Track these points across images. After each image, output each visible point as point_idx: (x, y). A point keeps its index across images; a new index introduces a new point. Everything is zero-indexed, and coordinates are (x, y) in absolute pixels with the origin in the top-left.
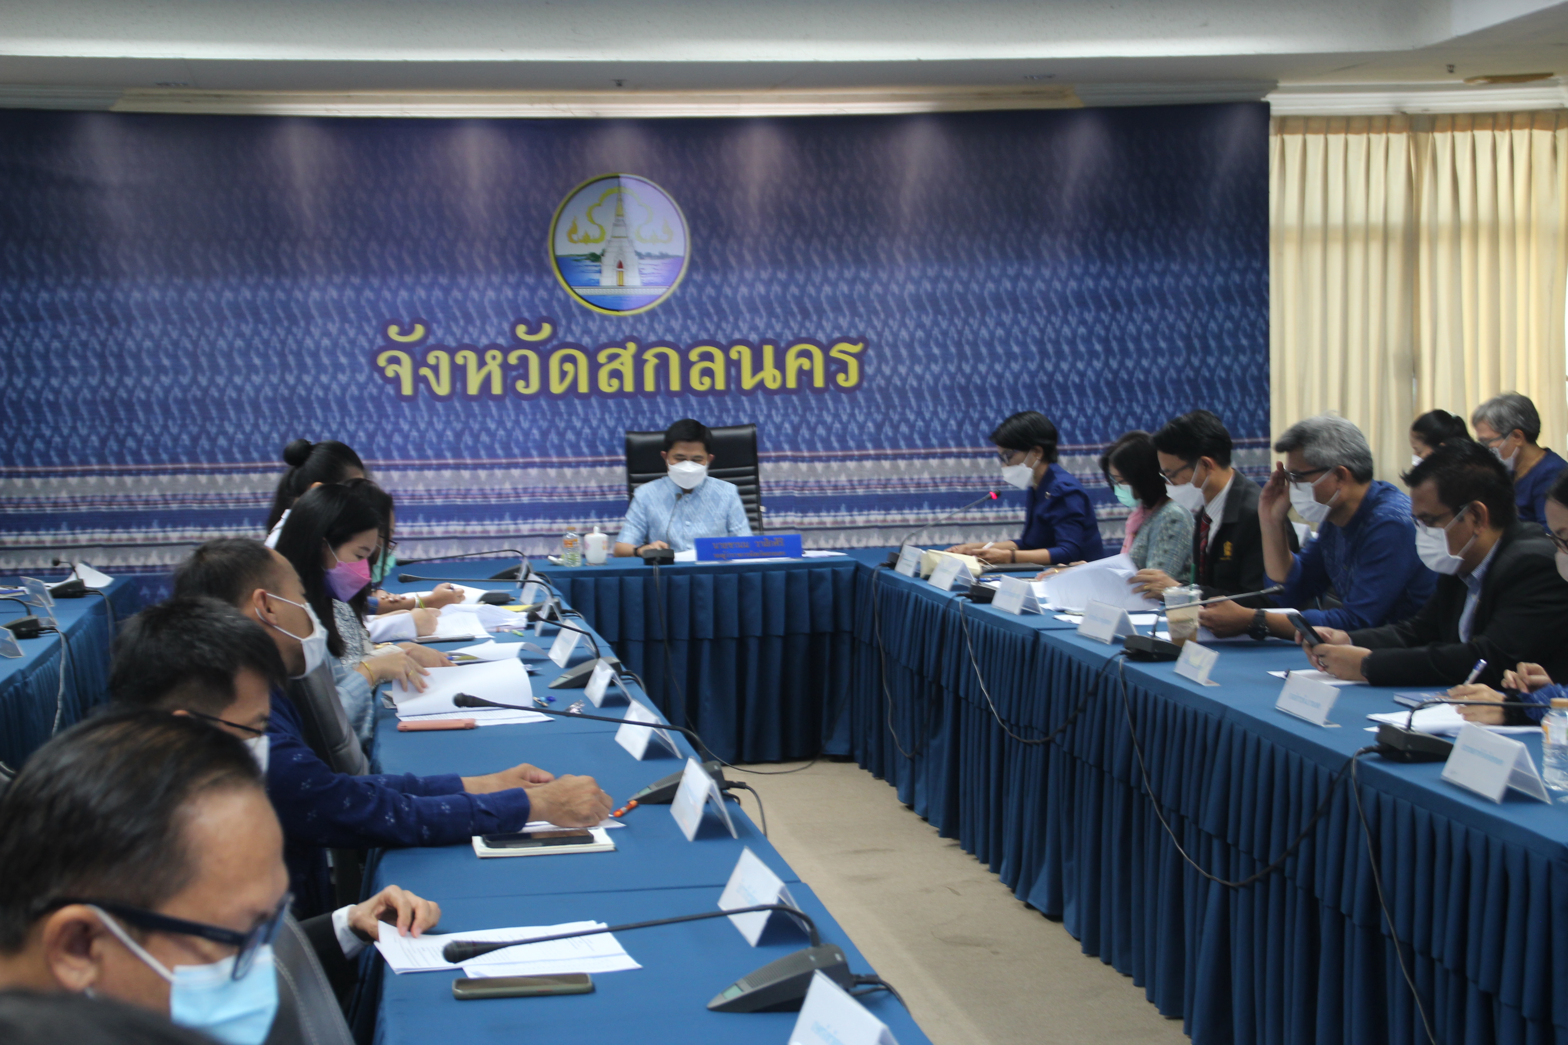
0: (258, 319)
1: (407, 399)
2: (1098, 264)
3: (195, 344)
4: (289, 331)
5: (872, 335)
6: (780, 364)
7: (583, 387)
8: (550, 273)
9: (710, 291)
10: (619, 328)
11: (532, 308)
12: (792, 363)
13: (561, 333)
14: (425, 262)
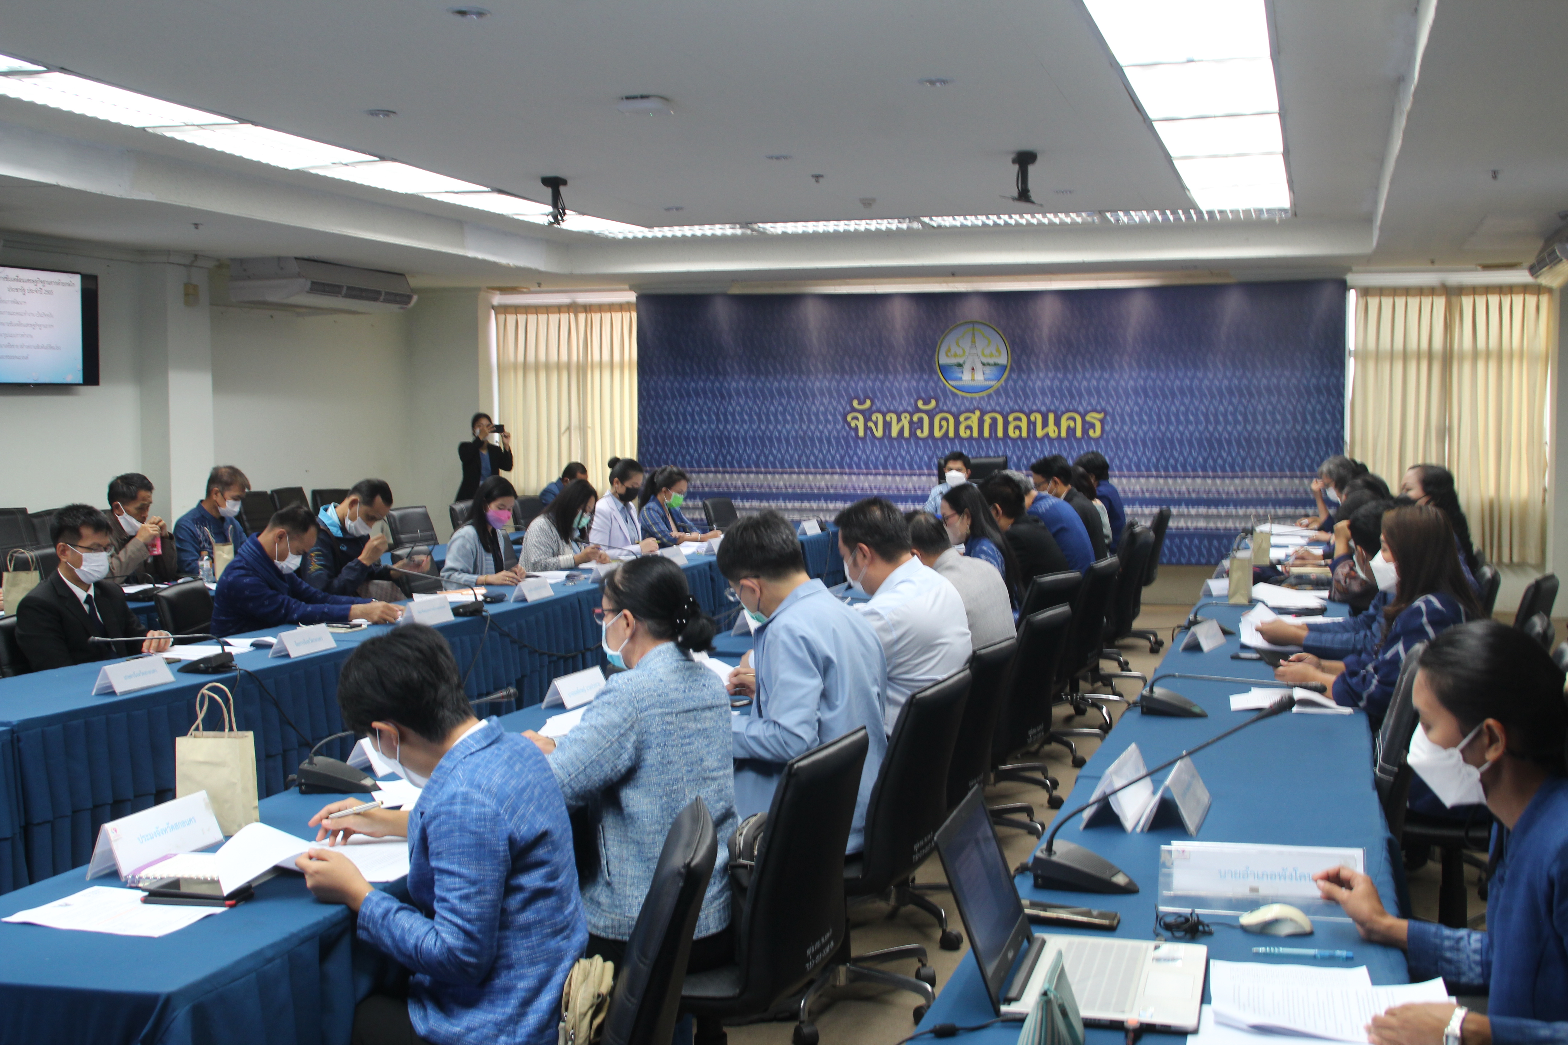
0: (790, 396)
1: (861, 439)
2: (1241, 371)
3: (760, 409)
4: (804, 403)
5: (1109, 409)
6: (1057, 423)
7: (951, 434)
8: (936, 373)
9: (1020, 383)
10: (971, 402)
11: (926, 391)
12: (1064, 423)
13: (941, 405)
14: (872, 367)
